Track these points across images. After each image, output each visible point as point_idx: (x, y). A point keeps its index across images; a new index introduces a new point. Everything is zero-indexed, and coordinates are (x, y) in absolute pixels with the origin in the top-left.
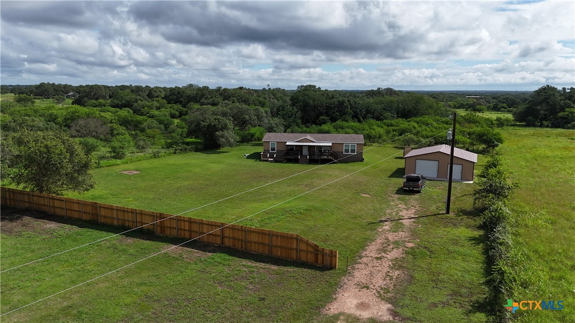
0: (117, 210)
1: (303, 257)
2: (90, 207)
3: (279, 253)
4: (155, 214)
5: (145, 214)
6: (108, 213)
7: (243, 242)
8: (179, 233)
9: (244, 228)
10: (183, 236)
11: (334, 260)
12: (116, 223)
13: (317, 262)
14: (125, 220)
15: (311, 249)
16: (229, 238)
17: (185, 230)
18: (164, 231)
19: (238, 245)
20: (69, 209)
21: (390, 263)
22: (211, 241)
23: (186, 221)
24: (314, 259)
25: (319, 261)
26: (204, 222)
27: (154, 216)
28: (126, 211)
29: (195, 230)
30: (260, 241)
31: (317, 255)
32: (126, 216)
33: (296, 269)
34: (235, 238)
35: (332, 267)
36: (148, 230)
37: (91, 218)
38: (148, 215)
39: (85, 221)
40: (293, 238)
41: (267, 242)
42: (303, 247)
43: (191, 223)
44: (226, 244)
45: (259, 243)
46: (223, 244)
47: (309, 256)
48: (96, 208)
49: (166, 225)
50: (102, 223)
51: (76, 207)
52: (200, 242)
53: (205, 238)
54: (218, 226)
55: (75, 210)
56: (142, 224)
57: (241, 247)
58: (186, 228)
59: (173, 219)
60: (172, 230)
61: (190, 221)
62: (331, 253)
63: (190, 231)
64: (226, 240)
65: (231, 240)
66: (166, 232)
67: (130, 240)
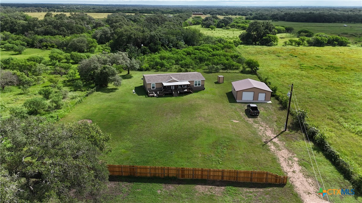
0: (151, 169)
1: (269, 181)
2: (129, 169)
3: (256, 180)
5: (171, 169)
6: (143, 171)
7: (235, 178)
8: (194, 177)
9: (236, 171)
10: (198, 178)
11: (285, 180)
12: (149, 175)
13: (276, 182)
14: (156, 174)
15: (273, 177)
19: (232, 180)
21: (301, 174)
22: (215, 179)
23: (200, 170)
25: (278, 182)
26: (211, 170)
27: (177, 170)
28: (156, 169)
29: (205, 174)
31: (276, 180)
32: (157, 171)
33: (271, 189)
34: (230, 176)
35: (284, 185)
36: (173, 177)
37: (129, 175)
38: (173, 169)
39: (125, 177)
40: (265, 173)
41: (249, 177)
42: (269, 176)
45: (245, 177)
47: (272, 180)
48: (133, 169)
49: (185, 173)
50: (139, 176)
51: (117, 169)
52: (209, 180)
53: (211, 178)
54: (220, 171)
55: (116, 171)
56: (169, 174)
57: (234, 180)
58: (199, 174)
59: (191, 170)
60: (190, 176)
61: (202, 170)
62: (284, 178)
63: (202, 175)
64: (225, 177)
65: (228, 177)
66: (185, 177)
67: (170, 187)
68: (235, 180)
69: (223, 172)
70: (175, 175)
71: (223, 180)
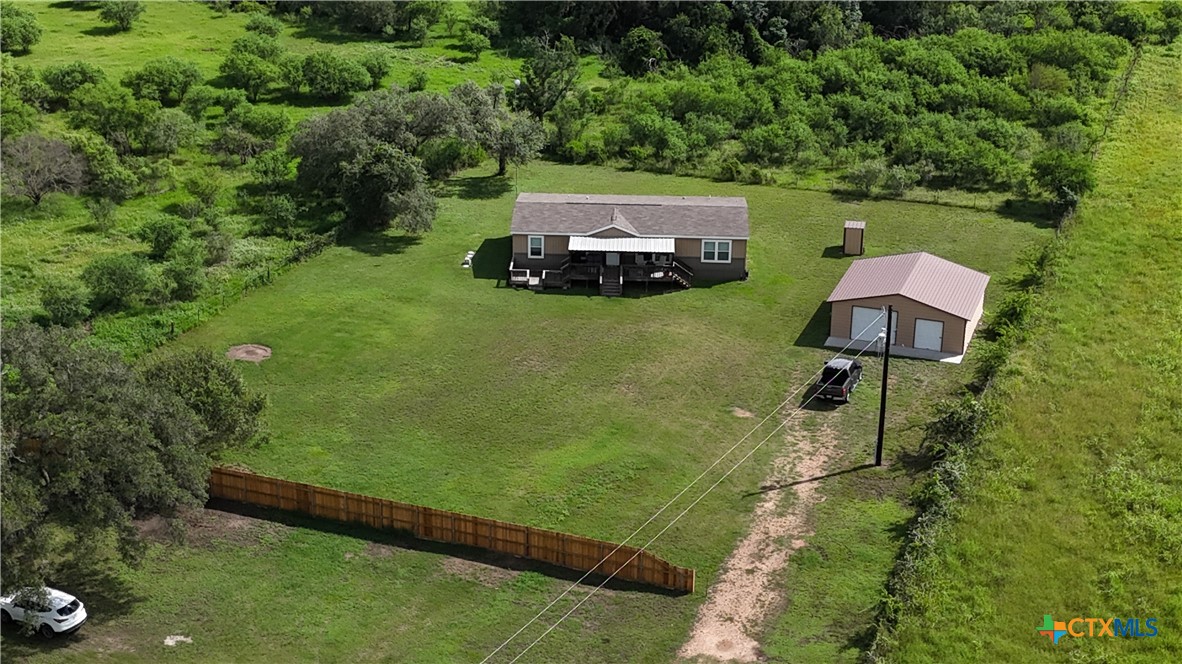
0: (348, 498)
1: (648, 576)
2: (294, 490)
4: (415, 508)
5: (397, 507)
6: (329, 502)
7: (560, 556)
8: (457, 538)
10: (463, 542)
11: (689, 580)
12: (343, 517)
13: (667, 584)
14: (360, 515)
15: (658, 567)
16: (538, 548)
17: (466, 533)
18: (432, 532)
19: (552, 559)
20: (251, 491)
21: (765, 580)
22: (508, 550)
23: (469, 521)
24: (662, 580)
25: (669, 583)
26: (498, 524)
27: (413, 511)
28: (362, 501)
29: (483, 534)
30: (586, 553)
31: (666, 575)
32: (363, 508)
33: (640, 595)
34: (546, 547)
35: (687, 591)
36: (404, 530)
37: (297, 507)
38: (403, 509)
39: (285, 512)
40: (634, 552)
41: (595, 556)
42: (647, 564)
43: (476, 524)
44: (533, 556)
45: (583, 556)
46: (528, 555)
47: (656, 576)
48: (306, 493)
49: (434, 524)
50: (319, 516)
51: (267, 489)
52: (493, 552)
53: (500, 546)
54: (519, 531)
55: (265, 494)
56: (392, 522)
57: (558, 561)
58: (468, 531)
59: (447, 517)
60: (444, 532)
61: (475, 522)
62: (686, 573)
63: (476, 535)
64: (533, 550)
65: (541, 551)
66: (434, 533)
67: (383, 550)
68: (561, 560)
69: (528, 532)
70: (407, 526)
71: (529, 557)
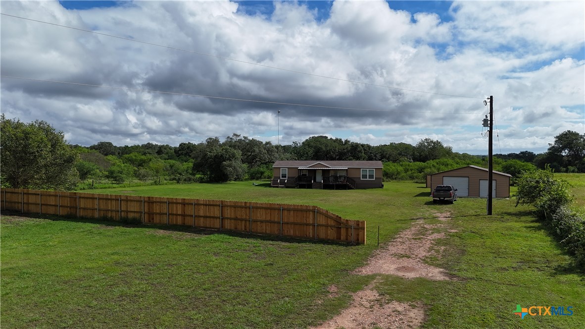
0: (99, 199)
1: (322, 235)
2: (69, 199)
3: (292, 231)
4: (142, 199)
5: (131, 201)
6: (88, 204)
7: (248, 222)
8: (170, 220)
9: (248, 205)
10: (175, 223)
11: (361, 233)
12: (96, 214)
13: (340, 239)
14: (107, 211)
15: (331, 222)
16: (231, 219)
17: (177, 215)
18: (153, 219)
19: (241, 228)
20: (44, 205)
22: (208, 226)
23: (179, 203)
24: (335, 235)
25: (342, 237)
26: (200, 202)
27: (141, 202)
28: (109, 199)
29: (189, 213)
30: (268, 219)
31: (339, 229)
32: (109, 206)
33: (313, 245)
34: (237, 217)
36: (135, 219)
37: (69, 213)
38: (134, 201)
39: (62, 216)
40: (309, 211)
41: (276, 220)
42: (322, 220)
43: (184, 205)
44: (226, 228)
45: (266, 222)
46: (222, 227)
47: (329, 232)
48: (75, 199)
49: (155, 210)
50: (81, 217)
51: (53, 201)
53: (203, 223)
54: (216, 205)
55: (51, 205)
56: (128, 213)
58: (178, 213)
59: (163, 203)
60: (162, 217)
61: (184, 203)
62: (358, 224)
63: (183, 216)
64: (227, 222)
65: (233, 221)
66: (155, 220)
68: (248, 230)
69: (222, 206)
70: (137, 215)
71: (223, 229)
